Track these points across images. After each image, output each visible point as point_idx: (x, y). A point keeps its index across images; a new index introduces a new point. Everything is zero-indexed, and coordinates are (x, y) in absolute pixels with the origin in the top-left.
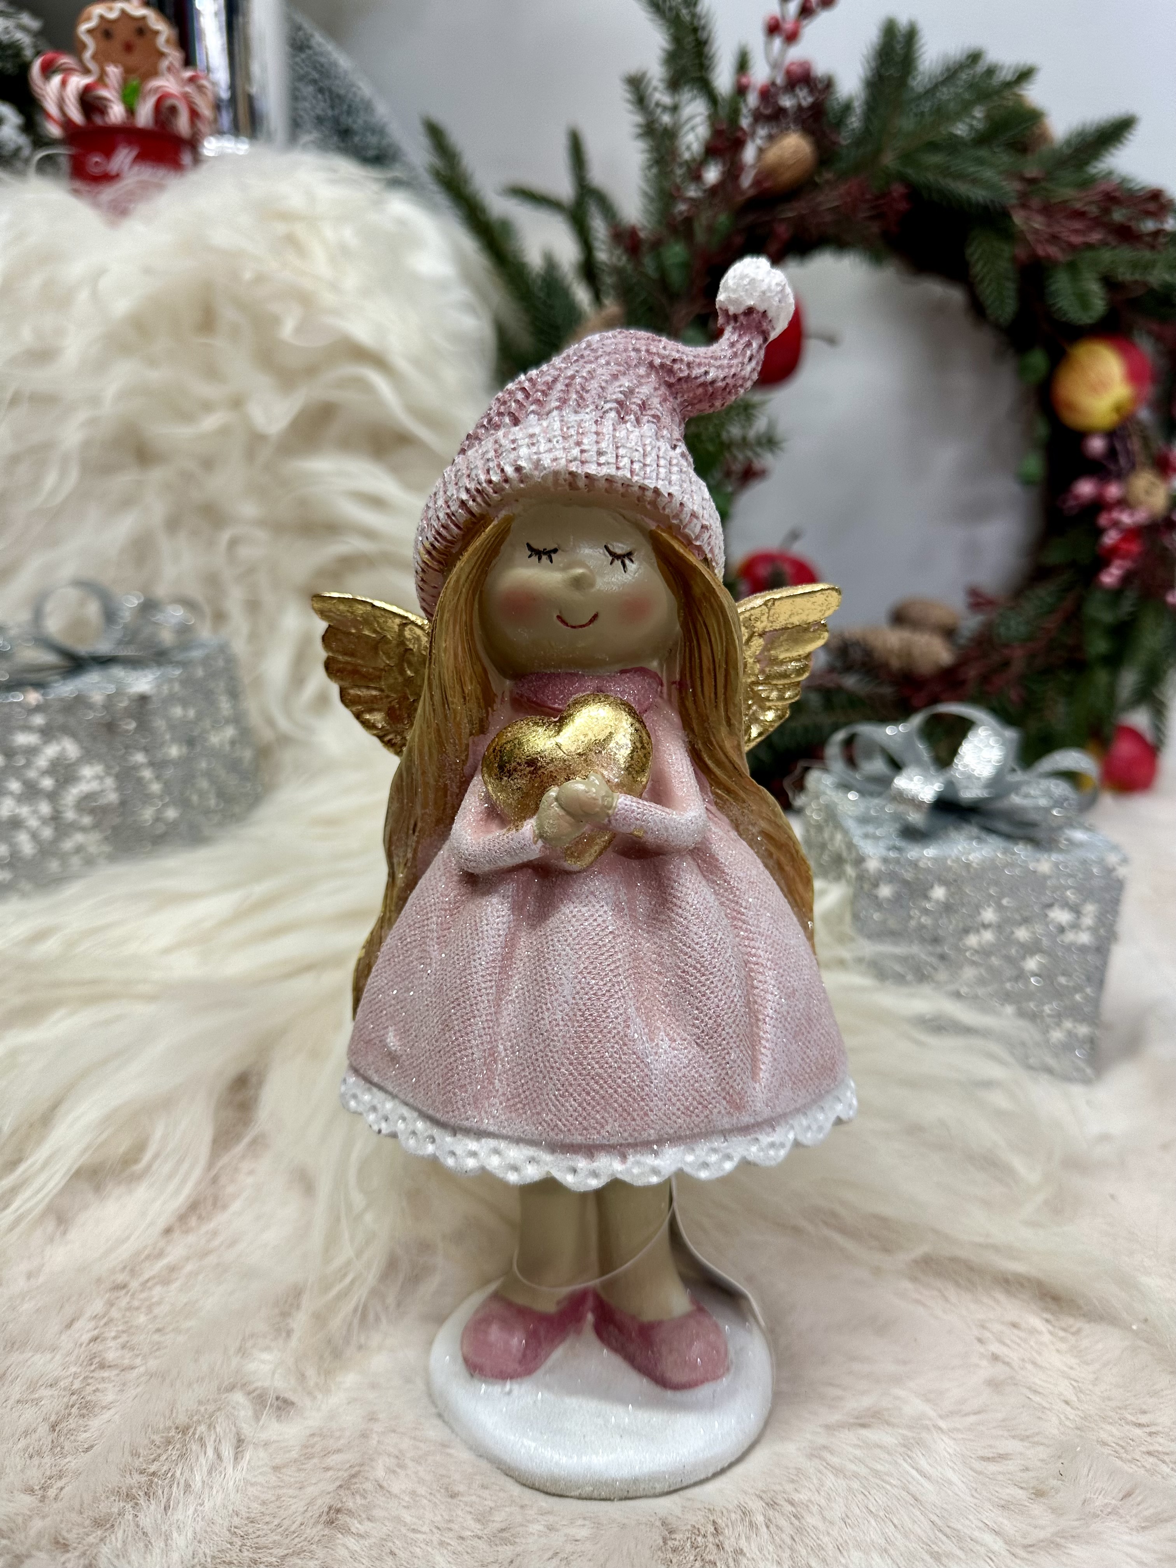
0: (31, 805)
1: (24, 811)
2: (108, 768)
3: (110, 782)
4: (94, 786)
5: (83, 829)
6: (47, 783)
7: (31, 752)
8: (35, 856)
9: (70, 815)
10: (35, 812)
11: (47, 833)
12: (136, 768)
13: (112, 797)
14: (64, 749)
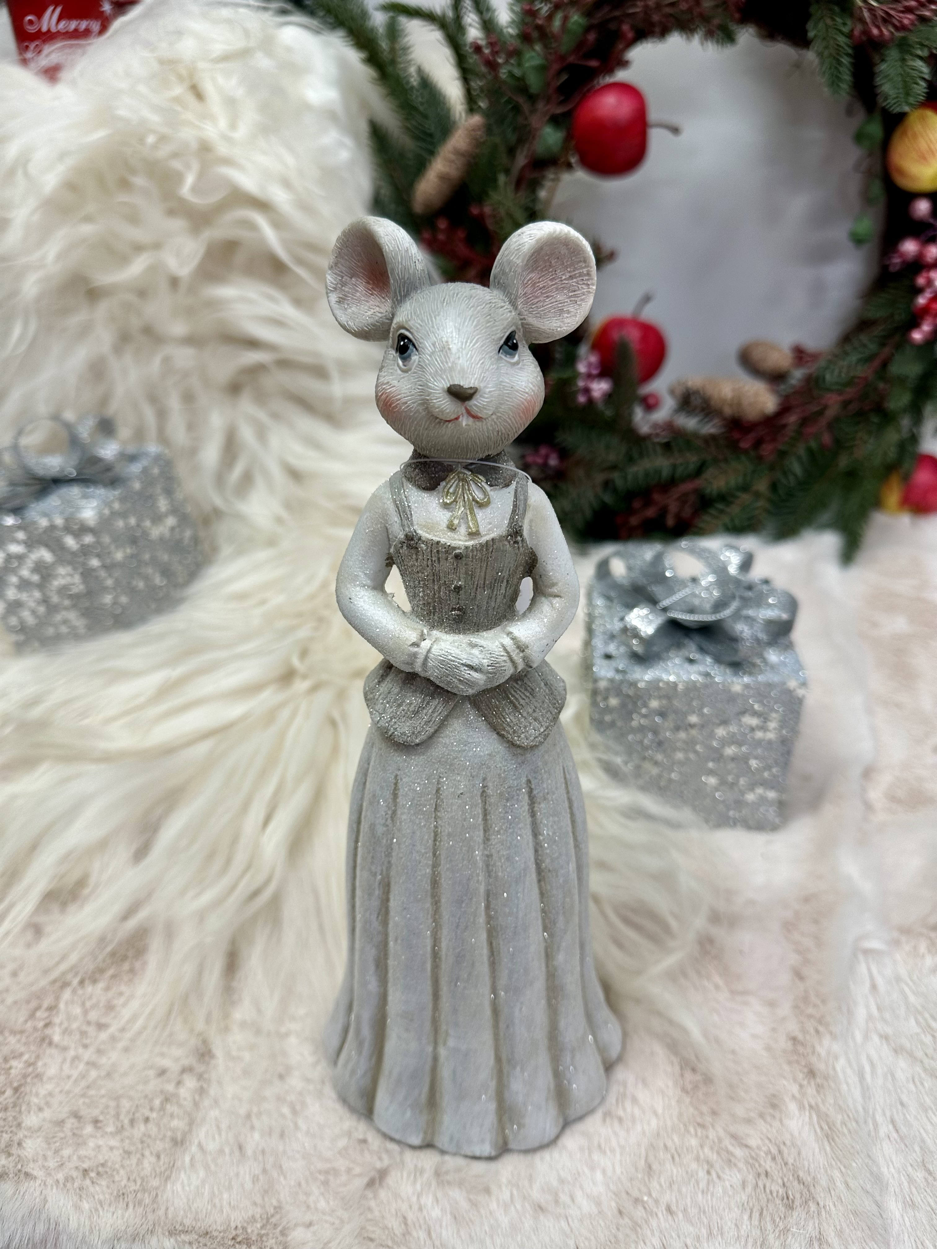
0: (27, 591)
1: (24, 596)
2: (75, 569)
3: (77, 579)
4: (68, 580)
5: (66, 609)
6: (36, 578)
7: (20, 558)
8: (37, 625)
9: (55, 599)
10: (30, 596)
11: (42, 609)
12: (94, 570)
13: (81, 588)
14: (42, 556)
